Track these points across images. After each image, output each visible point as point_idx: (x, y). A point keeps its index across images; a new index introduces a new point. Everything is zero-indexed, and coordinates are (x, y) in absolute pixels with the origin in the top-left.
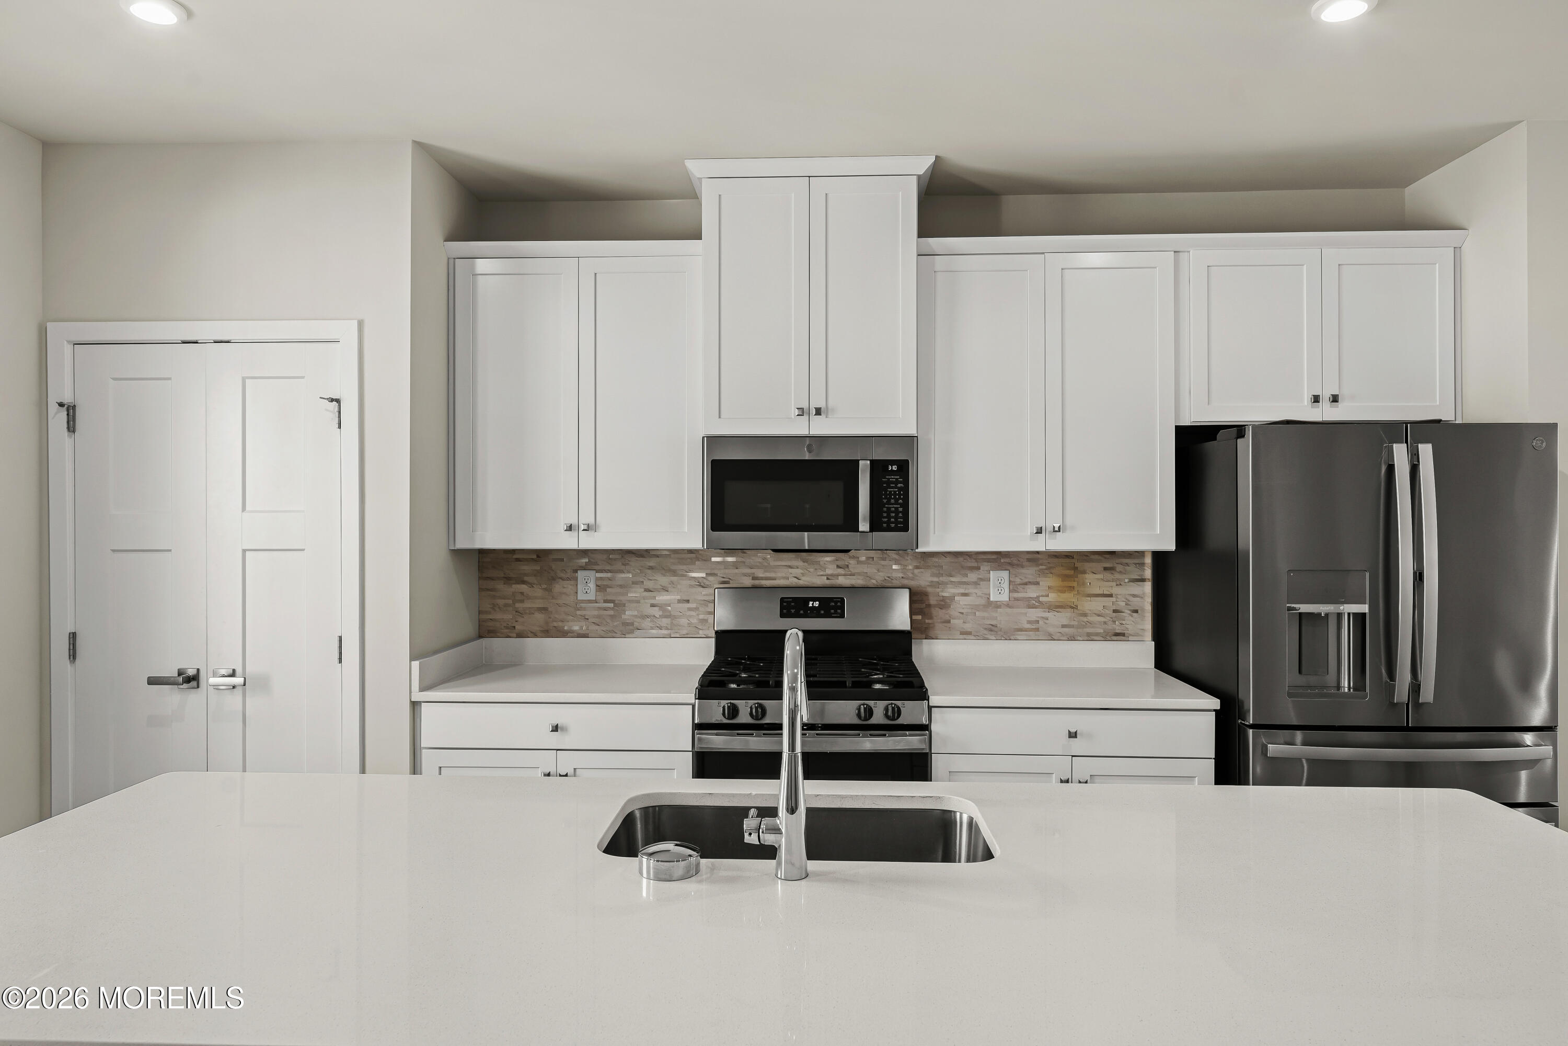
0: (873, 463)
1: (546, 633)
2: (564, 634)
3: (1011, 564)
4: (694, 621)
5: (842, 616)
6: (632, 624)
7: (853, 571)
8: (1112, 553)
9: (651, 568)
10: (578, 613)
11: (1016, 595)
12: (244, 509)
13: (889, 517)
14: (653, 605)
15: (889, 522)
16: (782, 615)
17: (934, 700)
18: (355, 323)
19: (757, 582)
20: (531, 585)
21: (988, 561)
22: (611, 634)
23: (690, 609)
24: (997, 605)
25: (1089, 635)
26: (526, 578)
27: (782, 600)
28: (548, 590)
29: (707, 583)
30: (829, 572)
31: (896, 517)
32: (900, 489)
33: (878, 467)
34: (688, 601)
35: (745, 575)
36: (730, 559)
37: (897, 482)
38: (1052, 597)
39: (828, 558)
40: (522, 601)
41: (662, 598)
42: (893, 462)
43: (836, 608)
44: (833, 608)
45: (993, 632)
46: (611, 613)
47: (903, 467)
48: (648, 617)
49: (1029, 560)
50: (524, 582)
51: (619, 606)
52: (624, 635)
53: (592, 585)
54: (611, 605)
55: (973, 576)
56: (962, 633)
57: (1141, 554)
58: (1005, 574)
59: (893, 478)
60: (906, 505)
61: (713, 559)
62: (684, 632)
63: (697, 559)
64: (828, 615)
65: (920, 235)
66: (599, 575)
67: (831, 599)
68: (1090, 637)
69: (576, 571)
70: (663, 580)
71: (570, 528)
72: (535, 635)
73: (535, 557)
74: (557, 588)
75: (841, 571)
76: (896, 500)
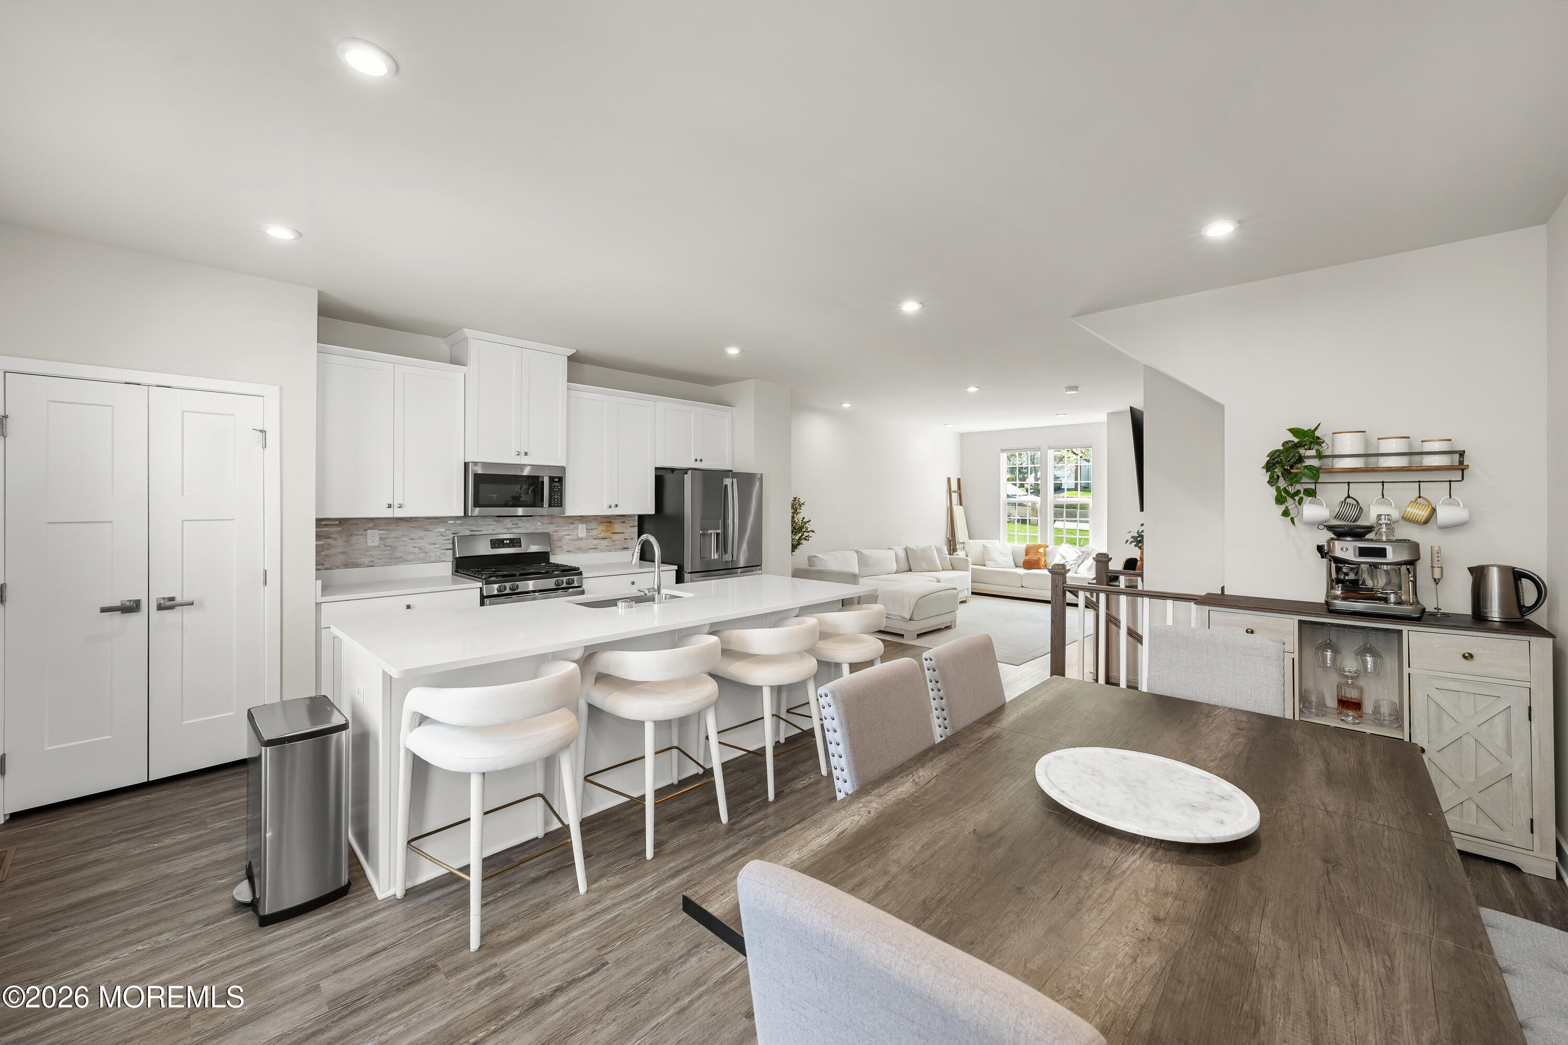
0: (550, 477)
1: (346, 565)
2: (357, 565)
3: (587, 521)
4: (438, 554)
5: (521, 546)
6: (402, 558)
7: (520, 526)
8: (624, 516)
9: (413, 527)
10: (368, 553)
11: (589, 534)
12: (183, 495)
13: (554, 501)
14: (414, 547)
15: (554, 503)
16: (492, 548)
17: (584, 575)
18: (278, 387)
19: (473, 533)
20: (336, 539)
21: (578, 520)
22: (389, 564)
23: (436, 548)
24: (581, 539)
25: (616, 549)
26: (331, 536)
27: (491, 540)
28: (348, 542)
29: (446, 534)
30: (508, 526)
31: (557, 501)
32: (559, 489)
33: (552, 479)
34: (435, 544)
35: (466, 529)
36: (458, 522)
37: (558, 486)
38: (603, 535)
39: (508, 519)
40: (328, 549)
41: (421, 543)
42: (557, 477)
43: (517, 543)
44: (515, 543)
45: (580, 550)
46: (389, 552)
47: (561, 480)
48: (411, 553)
49: (594, 519)
50: (330, 538)
51: (393, 548)
52: (397, 564)
53: (377, 539)
54: (389, 548)
55: (572, 527)
56: (567, 552)
57: (633, 515)
58: (585, 525)
59: (556, 484)
60: (561, 496)
61: (449, 522)
62: (433, 560)
63: (440, 522)
64: (514, 546)
65: (569, 381)
66: (381, 532)
67: (514, 539)
68: (616, 550)
69: (366, 530)
70: (421, 533)
71: (390, 506)
72: (338, 568)
73: (337, 523)
74: (354, 539)
75: (514, 526)
76: (558, 494)
